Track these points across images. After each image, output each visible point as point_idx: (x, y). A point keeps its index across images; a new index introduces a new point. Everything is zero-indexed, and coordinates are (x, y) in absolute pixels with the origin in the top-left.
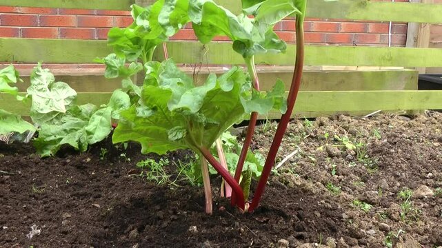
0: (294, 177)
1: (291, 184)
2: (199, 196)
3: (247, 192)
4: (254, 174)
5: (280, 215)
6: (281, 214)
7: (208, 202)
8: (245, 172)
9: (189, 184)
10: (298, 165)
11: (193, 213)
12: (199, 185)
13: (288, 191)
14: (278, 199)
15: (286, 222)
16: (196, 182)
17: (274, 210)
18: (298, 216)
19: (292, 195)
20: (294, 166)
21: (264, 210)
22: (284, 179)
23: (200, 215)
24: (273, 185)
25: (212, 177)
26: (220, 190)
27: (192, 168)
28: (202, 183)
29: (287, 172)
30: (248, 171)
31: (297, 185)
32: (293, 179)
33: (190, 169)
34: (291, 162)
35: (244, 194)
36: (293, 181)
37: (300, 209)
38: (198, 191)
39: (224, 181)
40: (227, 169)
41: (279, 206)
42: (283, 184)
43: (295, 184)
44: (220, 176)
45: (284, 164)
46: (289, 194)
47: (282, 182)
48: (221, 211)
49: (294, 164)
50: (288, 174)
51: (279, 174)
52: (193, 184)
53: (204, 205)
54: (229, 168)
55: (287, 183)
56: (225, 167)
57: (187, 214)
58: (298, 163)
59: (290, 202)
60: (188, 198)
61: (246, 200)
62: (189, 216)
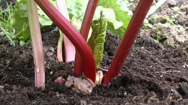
0: (175, 30)
1: (170, 42)
2: (23, 62)
3: (99, 54)
4: (111, 26)
5: (151, 90)
6: (153, 88)
7: (38, 70)
8: (96, 22)
9: (7, 42)
10: (182, 10)
11: (14, 87)
12: (22, 43)
13: (165, 52)
14: (148, 65)
15: (161, 100)
16: (18, 40)
17: (142, 81)
18: (180, 90)
19: (172, 59)
20: (175, 13)
21: (126, 81)
22: (159, 33)
23: (25, 90)
24: (141, 43)
25: (44, 30)
26: (56, 50)
27: (10, 18)
28: (28, 39)
29: (164, 21)
30: (100, 21)
31: (180, 43)
32: (174, 32)
33: (7, 18)
34: (171, 6)
35: (95, 57)
36: (174, 37)
37: (182, 80)
38: (21, 53)
39: (62, 36)
40: (67, 18)
41: (150, 76)
42: (157, 41)
43: (177, 42)
44: (56, 29)
45: (160, 10)
46: (167, 57)
47: (155, 38)
48: (58, 83)
49: (176, 9)
50: (166, 25)
51: (150, 26)
52: (12, 43)
53: (32, 75)
54: (71, 16)
55: (163, 40)
56: (64, 14)
57: (5, 89)
58: (183, 7)
59: (167, 69)
60: (5, 64)
61: (98, 66)
62: (9, 92)
